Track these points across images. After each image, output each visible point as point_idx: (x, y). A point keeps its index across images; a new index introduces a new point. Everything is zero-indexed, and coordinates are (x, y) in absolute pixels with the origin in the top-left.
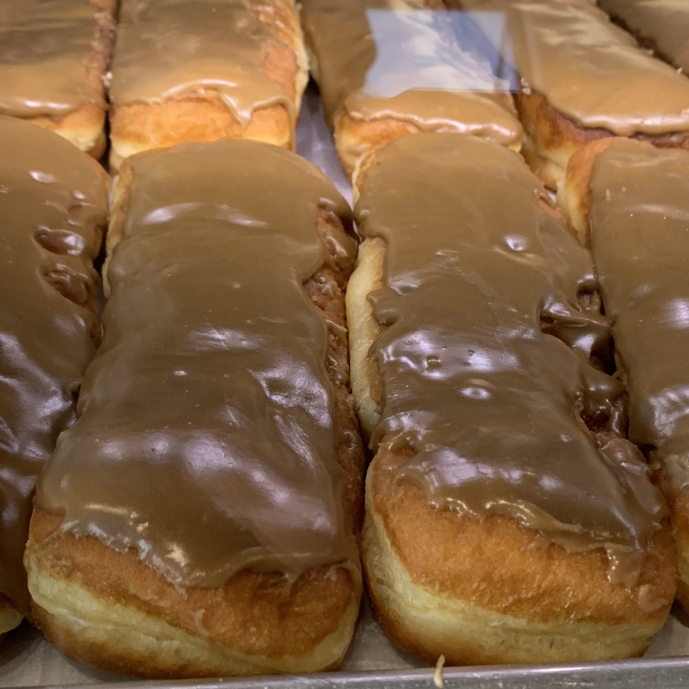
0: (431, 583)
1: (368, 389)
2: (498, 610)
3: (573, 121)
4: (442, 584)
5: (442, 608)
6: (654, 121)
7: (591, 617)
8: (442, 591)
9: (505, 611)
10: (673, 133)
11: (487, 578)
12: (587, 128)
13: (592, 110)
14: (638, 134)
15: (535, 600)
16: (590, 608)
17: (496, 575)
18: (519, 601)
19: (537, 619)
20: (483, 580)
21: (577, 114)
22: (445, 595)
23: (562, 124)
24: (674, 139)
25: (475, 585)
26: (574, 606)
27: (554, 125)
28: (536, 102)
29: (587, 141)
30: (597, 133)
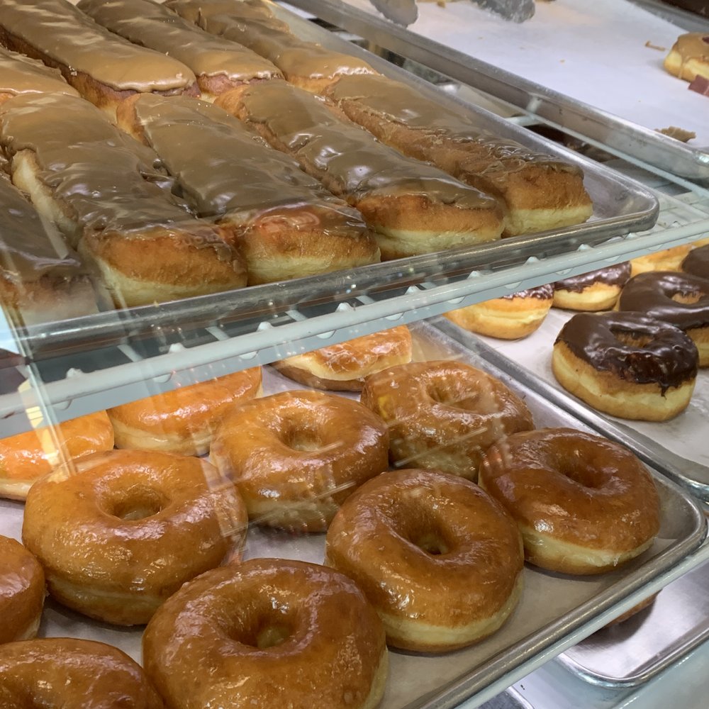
0: (136, 275)
1: (61, 213)
2: (171, 283)
3: (111, 87)
4: (142, 275)
5: (145, 288)
6: (162, 83)
7: (214, 280)
8: (143, 278)
9: (175, 283)
10: (174, 89)
11: (163, 267)
12: (122, 90)
13: (121, 80)
14: (153, 90)
15: (188, 275)
16: (212, 275)
17: (167, 265)
18: (181, 276)
19: (190, 285)
20: (162, 268)
21: (114, 83)
22: (144, 280)
23: (104, 89)
24: (175, 92)
25: (159, 271)
26: (205, 275)
27: (99, 91)
28: (83, 79)
29: (124, 98)
30: (129, 92)
